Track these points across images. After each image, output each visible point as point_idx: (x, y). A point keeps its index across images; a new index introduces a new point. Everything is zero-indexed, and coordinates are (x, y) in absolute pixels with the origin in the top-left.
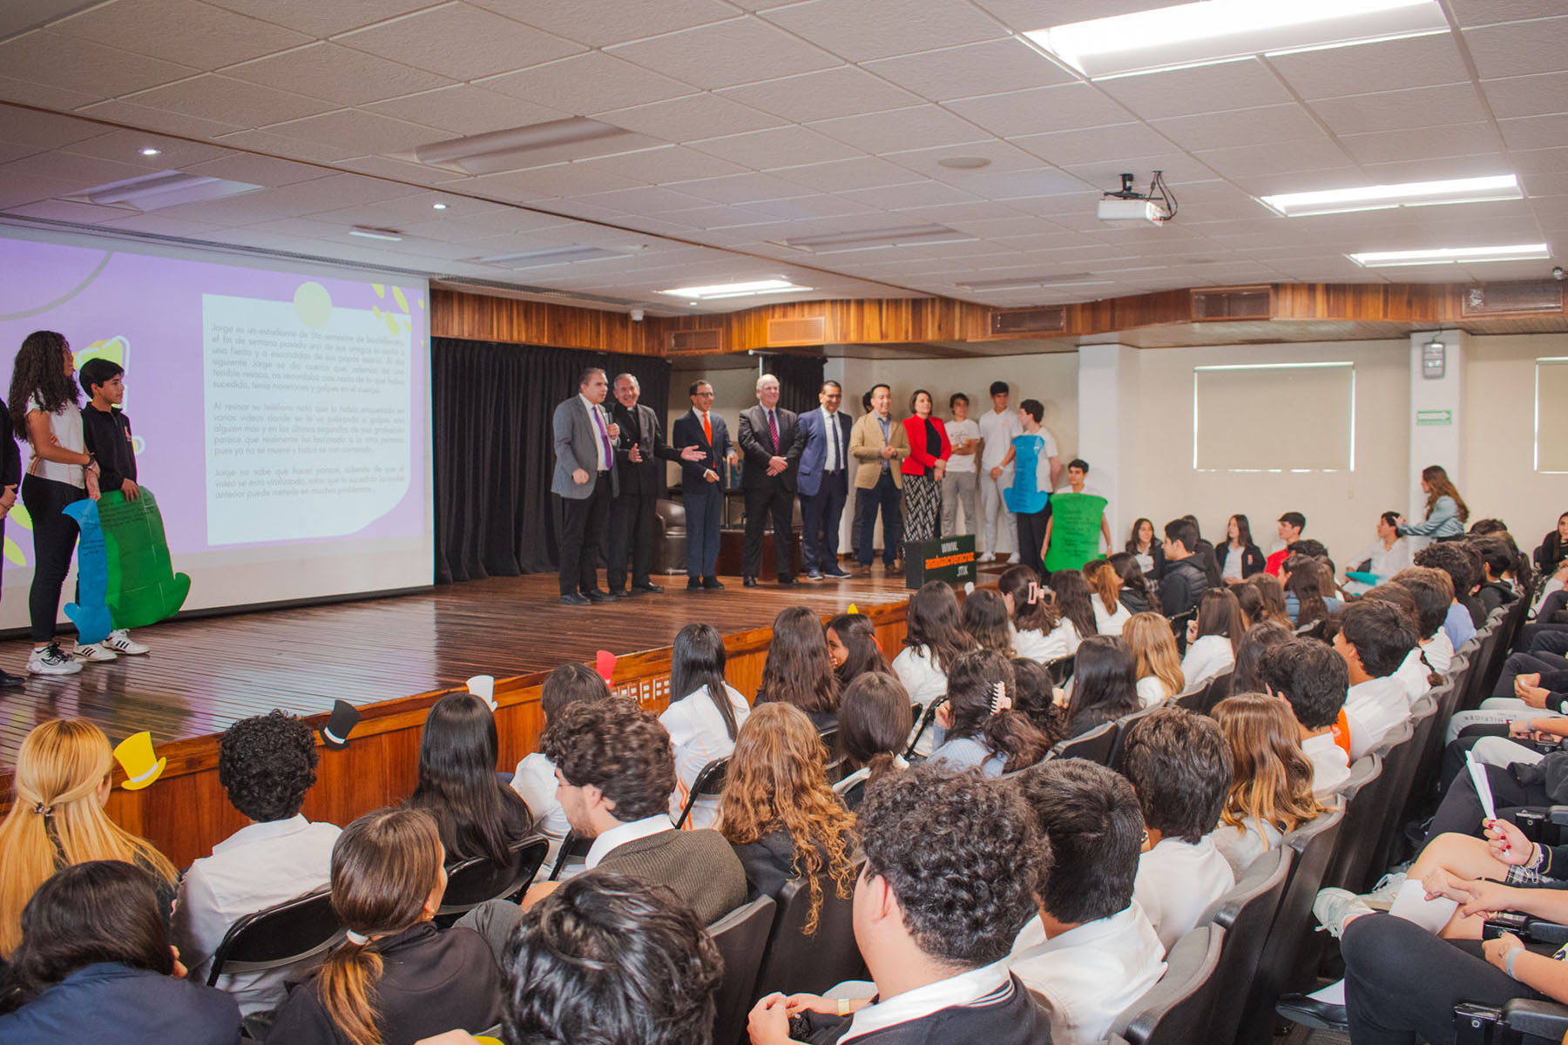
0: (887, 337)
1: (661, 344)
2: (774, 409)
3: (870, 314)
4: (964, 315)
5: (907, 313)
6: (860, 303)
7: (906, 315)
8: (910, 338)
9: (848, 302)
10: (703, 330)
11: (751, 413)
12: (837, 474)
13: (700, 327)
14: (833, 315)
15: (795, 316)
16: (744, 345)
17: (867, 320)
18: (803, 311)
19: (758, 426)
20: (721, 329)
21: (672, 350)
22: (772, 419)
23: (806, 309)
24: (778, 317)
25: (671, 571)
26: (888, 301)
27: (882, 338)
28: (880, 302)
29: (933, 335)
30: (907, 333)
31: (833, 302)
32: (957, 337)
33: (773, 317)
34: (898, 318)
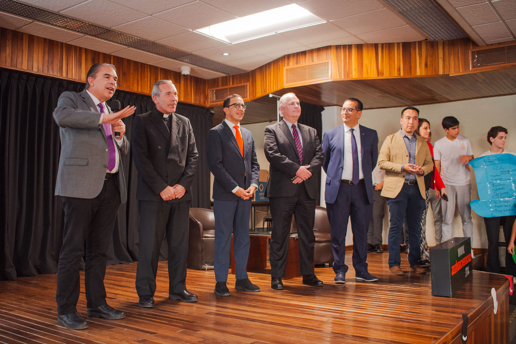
0: (383, 74)
1: (206, 98)
2: (296, 124)
3: (368, 57)
4: (447, 55)
5: (398, 54)
6: (360, 47)
7: (398, 56)
8: (402, 74)
9: (350, 47)
10: (235, 85)
11: (276, 127)
12: (356, 183)
13: (233, 84)
14: (338, 57)
15: (306, 62)
16: (265, 91)
17: (366, 61)
18: (312, 57)
19: (282, 138)
20: (248, 84)
21: (214, 102)
22: (295, 132)
23: (315, 55)
24: (292, 64)
25: (207, 267)
26: (382, 44)
27: (378, 75)
28: (376, 46)
29: (421, 72)
30: (399, 70)
31: (338, 47)
32: (441, 72)
33: (288, 65)
34: (391, 58)
